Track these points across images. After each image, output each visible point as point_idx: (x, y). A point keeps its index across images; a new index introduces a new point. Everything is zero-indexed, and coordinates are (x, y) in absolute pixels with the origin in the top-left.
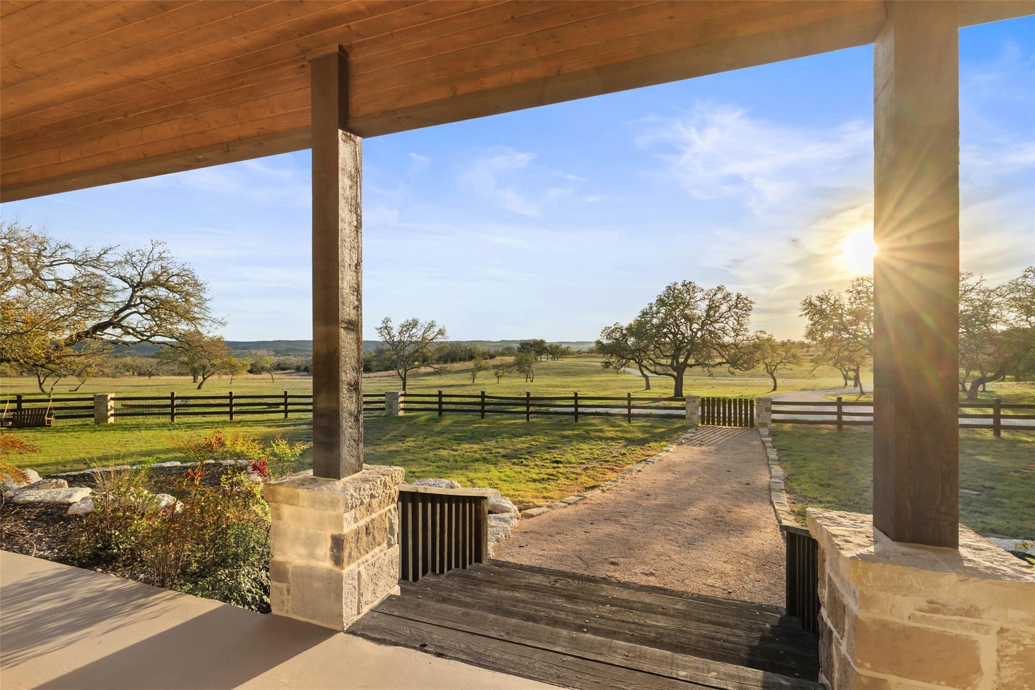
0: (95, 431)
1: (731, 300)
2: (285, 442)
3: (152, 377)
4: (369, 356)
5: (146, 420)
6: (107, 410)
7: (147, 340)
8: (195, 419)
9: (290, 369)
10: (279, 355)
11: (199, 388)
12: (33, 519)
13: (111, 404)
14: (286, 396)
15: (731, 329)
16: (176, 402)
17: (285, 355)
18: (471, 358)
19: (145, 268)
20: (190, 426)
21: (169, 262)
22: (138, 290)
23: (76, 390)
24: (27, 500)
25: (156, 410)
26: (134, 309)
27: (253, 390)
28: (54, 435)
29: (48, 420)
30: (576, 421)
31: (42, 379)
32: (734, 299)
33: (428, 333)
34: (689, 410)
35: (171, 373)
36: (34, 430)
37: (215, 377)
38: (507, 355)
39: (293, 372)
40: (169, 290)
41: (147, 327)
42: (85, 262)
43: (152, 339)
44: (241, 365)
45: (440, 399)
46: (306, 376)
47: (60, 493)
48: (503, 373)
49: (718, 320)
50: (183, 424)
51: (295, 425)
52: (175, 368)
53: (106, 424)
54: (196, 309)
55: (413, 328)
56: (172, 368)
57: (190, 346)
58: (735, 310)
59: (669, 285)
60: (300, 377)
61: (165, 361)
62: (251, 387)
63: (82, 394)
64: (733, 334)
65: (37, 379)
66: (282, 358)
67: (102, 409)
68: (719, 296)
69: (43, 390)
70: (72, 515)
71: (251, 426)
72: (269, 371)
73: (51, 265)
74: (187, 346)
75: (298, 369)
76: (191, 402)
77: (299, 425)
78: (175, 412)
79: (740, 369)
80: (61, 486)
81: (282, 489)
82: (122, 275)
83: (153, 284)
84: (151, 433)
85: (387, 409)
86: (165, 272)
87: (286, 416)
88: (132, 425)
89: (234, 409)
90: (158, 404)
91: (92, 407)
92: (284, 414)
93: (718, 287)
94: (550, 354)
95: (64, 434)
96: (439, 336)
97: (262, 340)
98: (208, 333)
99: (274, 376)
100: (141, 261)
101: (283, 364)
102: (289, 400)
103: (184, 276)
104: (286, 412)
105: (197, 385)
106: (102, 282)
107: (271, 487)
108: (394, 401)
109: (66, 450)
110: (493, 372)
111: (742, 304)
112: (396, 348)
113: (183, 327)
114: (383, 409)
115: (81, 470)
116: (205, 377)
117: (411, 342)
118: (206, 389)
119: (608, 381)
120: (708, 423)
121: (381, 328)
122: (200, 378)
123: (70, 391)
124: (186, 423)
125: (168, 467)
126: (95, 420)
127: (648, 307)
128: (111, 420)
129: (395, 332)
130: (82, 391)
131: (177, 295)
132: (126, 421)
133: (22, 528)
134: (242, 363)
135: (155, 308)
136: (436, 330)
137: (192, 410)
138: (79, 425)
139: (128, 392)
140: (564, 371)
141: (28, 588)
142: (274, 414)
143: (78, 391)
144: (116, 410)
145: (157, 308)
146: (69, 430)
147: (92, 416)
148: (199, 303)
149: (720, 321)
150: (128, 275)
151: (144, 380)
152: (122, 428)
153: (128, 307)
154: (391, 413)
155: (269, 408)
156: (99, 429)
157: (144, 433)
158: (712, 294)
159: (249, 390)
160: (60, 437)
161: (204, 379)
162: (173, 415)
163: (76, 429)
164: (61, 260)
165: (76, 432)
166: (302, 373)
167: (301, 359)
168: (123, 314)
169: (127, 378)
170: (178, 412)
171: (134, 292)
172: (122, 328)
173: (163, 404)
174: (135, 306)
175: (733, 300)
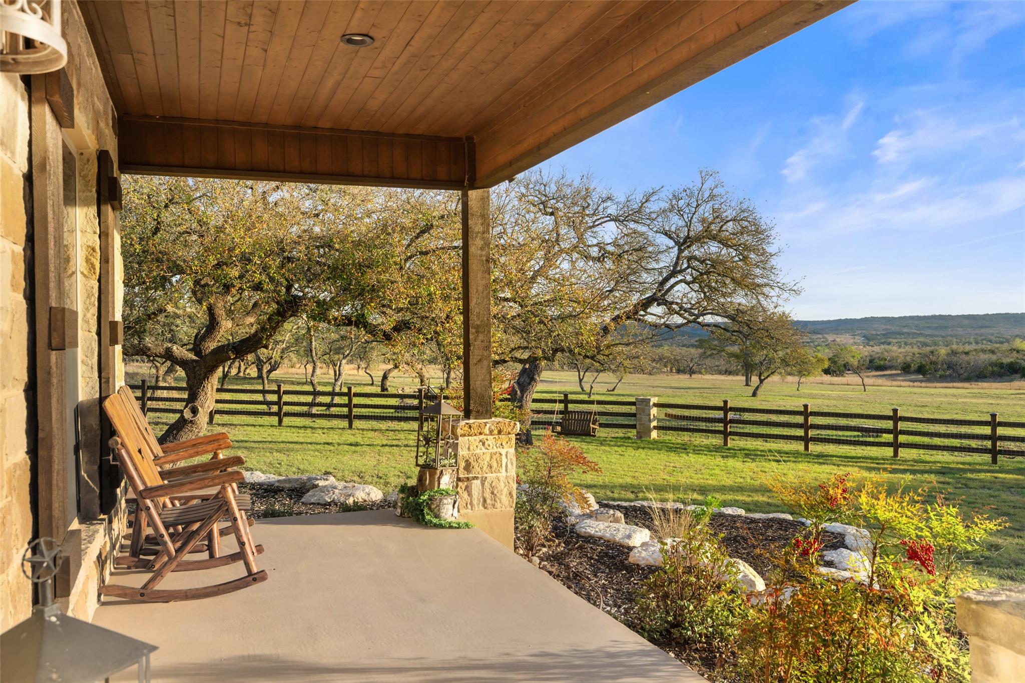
0: (638, 448)
2: (954, 511)
3: (694, 376)
5: (693, 439)
6: (650, 421)
7: (694, 321)
8: (755, 443)
9: (891, 368)
10: (871, 343)
11: (754, 394)
12: (596, 560)
13: (654, 411)
14: (895, 417)
16: (731, 415)
17: (883, 343)
19: (694, 214)
20: (750, 455)
21: (722, 201)
22: (685, 248)
23: (613, 390)
24: (588, 533)
25: (703, 425)
26: (680, 277)
27: (833, 402)
28: (598, 448)
29: (593, 428)
31: (582, 374)
35: (715, 371)
36: (579, 440)
37: (775, 378)
39: (898, 375)
40: (723, 244)
41: (693, 302)
42: (627, 217)
43: (700, 320)
44: (814, 360)
46: (921, 381)
47: (618, 530)
50: (740, 450)
51: (913, 472)
52: (722, 363)
53: (648, 439)
54: (758, 271)
56: (717, 363)
57: (751, 328)
60: (911, 384)
61: (709, 353)
62: (829, 398)
63: (619, 395)
65: (577, 373)
66: (877, 349)
67: (644, 418)
69: (582, 389)
70: (634, 565)
71: (838, 465)
72: (856, 371)
73: (593, 226)
74: (745, 330)
75: (906, 369)
76: (747, 416)
77: (923, 472)
78: (729, 430)
80: (617, 521)
81: (998, 616)
82: (667, 228)
83: (704, 237)
84: (702, 459)
86: (717, 217)
87: (896, 454)
88: (678, 444)
89: (811, 433)
90: (704, 416)
91: (634, 415)
92: (891, 449)
95: (607, 448)
97: (843, 318)
98: (775, 307)
99: (866, 381)
100: (689, 204)
101: (880, 359)
102: (901, 425)
103: (742, 220)
104: (896, 445)
105: (750, 390)
106: (645, 241)
107: (974, 606)
109: (612, 469)
113: (741, 299)
115: (631, 501)
116: (763, 378)
118: (763, 397)
122: (755, 379)
123: (608, 391)
124: (744, 449)
125: (729, 515)
126: (637, 432)
128: (654, 434)
130: (620, 392)
131: (731, 250)
132: (670, 438)
133: (586, 569)
134: (816, 357)
135: (705, 273)
137: (748, 429)
138: (621, 438)
139: (668, 397)
141: (612, 661)
142: (875, 448)
143: (615, 392)
144: (659, 420)
145: (708, 273)
146: (612, 443)
147: (634, 427)
148: (762, 261)
150: (673, 229)
151: (683, 380)
152: (667, 447)
153: (673, 274)
155: (862, 436)
156: (642, 446)
157: (692, 458)
159: (827, 402)
160: (604, 451)
161: (761, 381)
162: (726, 434)
163: (619, 443)
164: (603, 218)
165: (619, 446)
166: (913, 377)
167: (913, 350)
168: (668, 285)
169: (664, 377)
170: (732, 430)
171: (681, 251)
172: (666, 305)
173: (710, 416)
174: (681, 271)
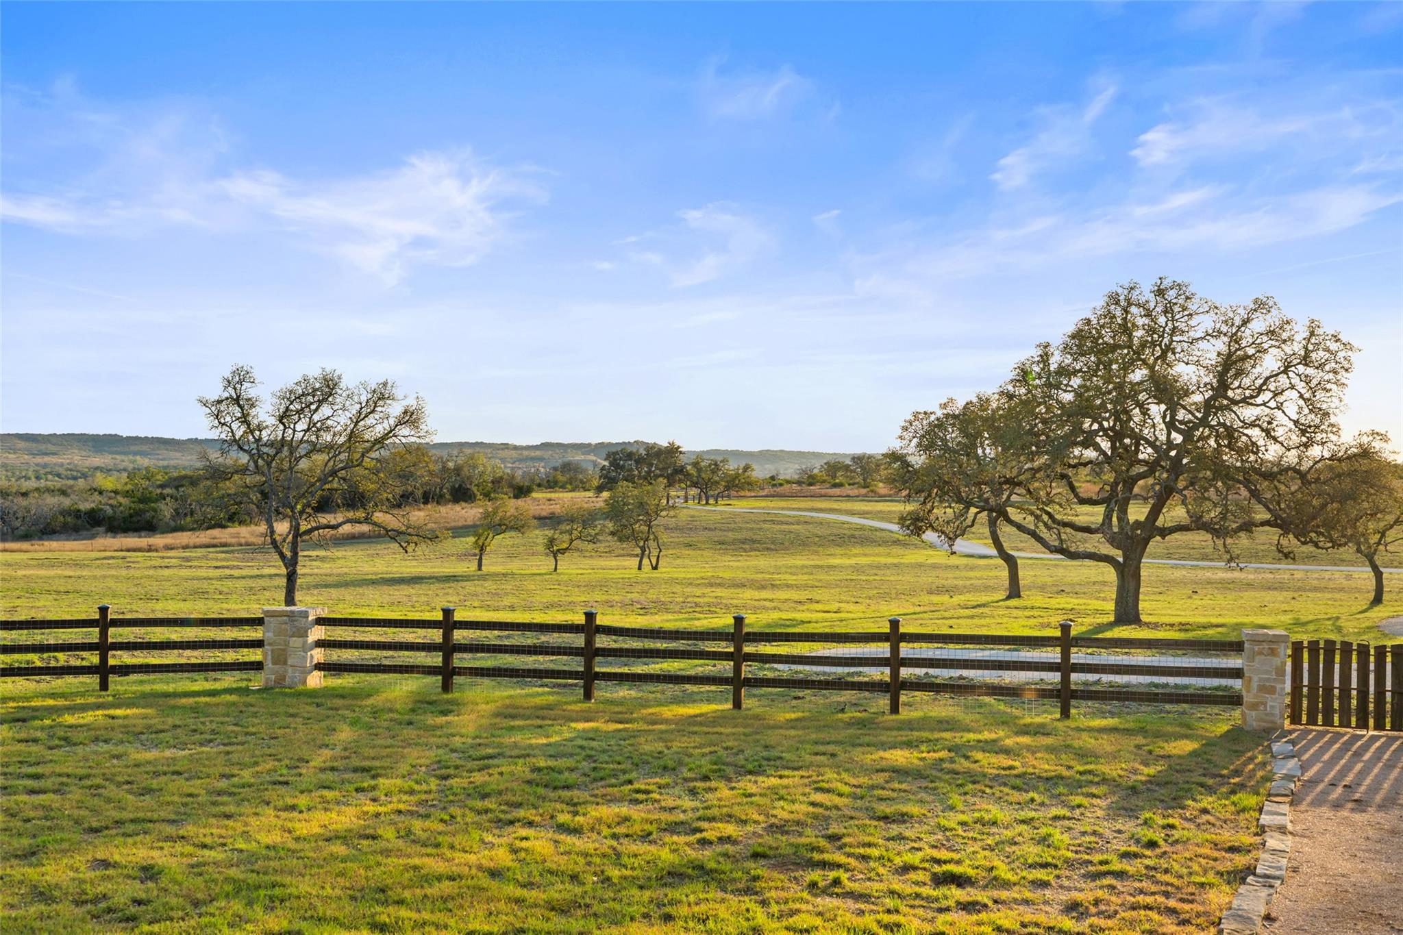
1: (1290, 339)
4: (145, 483)
15: (1291, 425)
18: (461, 494)
30: (895, 709)
32: (1301, 333)
33: (370, 421)
34: (1255, 678)
38: (563, 487)
45: (447, 636)
48: (572, 541)
49: (1252, 397)
55: (320, 403)
58: (1301, 368)
59: (1114, 289)
64: (1295, 439)
68: (1259, 325)
79: (1317, 546)
85: (269, 665)
93: (1255, 301)
94: (695, 485)
96: (405, 431)
108: (295, 642)
110: (539, 536)
111: (1321, 353)
112: (269, 464)
114: (257, 666)
117: (315, 448)
119: (878, 567)
120: (1312, 721)
121: (219, 402)
127: (1035, 353)
129: (265, 414)
136: (395, 409)
140: (738, 536)
149: (1259, 400)
154: (280, 681)
158: (1238, 321)
175: (1298, 337)
